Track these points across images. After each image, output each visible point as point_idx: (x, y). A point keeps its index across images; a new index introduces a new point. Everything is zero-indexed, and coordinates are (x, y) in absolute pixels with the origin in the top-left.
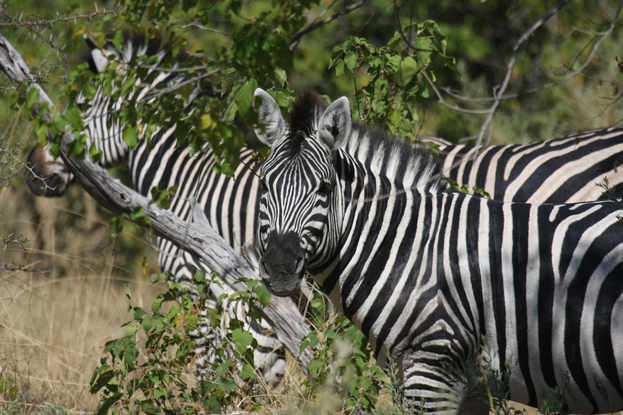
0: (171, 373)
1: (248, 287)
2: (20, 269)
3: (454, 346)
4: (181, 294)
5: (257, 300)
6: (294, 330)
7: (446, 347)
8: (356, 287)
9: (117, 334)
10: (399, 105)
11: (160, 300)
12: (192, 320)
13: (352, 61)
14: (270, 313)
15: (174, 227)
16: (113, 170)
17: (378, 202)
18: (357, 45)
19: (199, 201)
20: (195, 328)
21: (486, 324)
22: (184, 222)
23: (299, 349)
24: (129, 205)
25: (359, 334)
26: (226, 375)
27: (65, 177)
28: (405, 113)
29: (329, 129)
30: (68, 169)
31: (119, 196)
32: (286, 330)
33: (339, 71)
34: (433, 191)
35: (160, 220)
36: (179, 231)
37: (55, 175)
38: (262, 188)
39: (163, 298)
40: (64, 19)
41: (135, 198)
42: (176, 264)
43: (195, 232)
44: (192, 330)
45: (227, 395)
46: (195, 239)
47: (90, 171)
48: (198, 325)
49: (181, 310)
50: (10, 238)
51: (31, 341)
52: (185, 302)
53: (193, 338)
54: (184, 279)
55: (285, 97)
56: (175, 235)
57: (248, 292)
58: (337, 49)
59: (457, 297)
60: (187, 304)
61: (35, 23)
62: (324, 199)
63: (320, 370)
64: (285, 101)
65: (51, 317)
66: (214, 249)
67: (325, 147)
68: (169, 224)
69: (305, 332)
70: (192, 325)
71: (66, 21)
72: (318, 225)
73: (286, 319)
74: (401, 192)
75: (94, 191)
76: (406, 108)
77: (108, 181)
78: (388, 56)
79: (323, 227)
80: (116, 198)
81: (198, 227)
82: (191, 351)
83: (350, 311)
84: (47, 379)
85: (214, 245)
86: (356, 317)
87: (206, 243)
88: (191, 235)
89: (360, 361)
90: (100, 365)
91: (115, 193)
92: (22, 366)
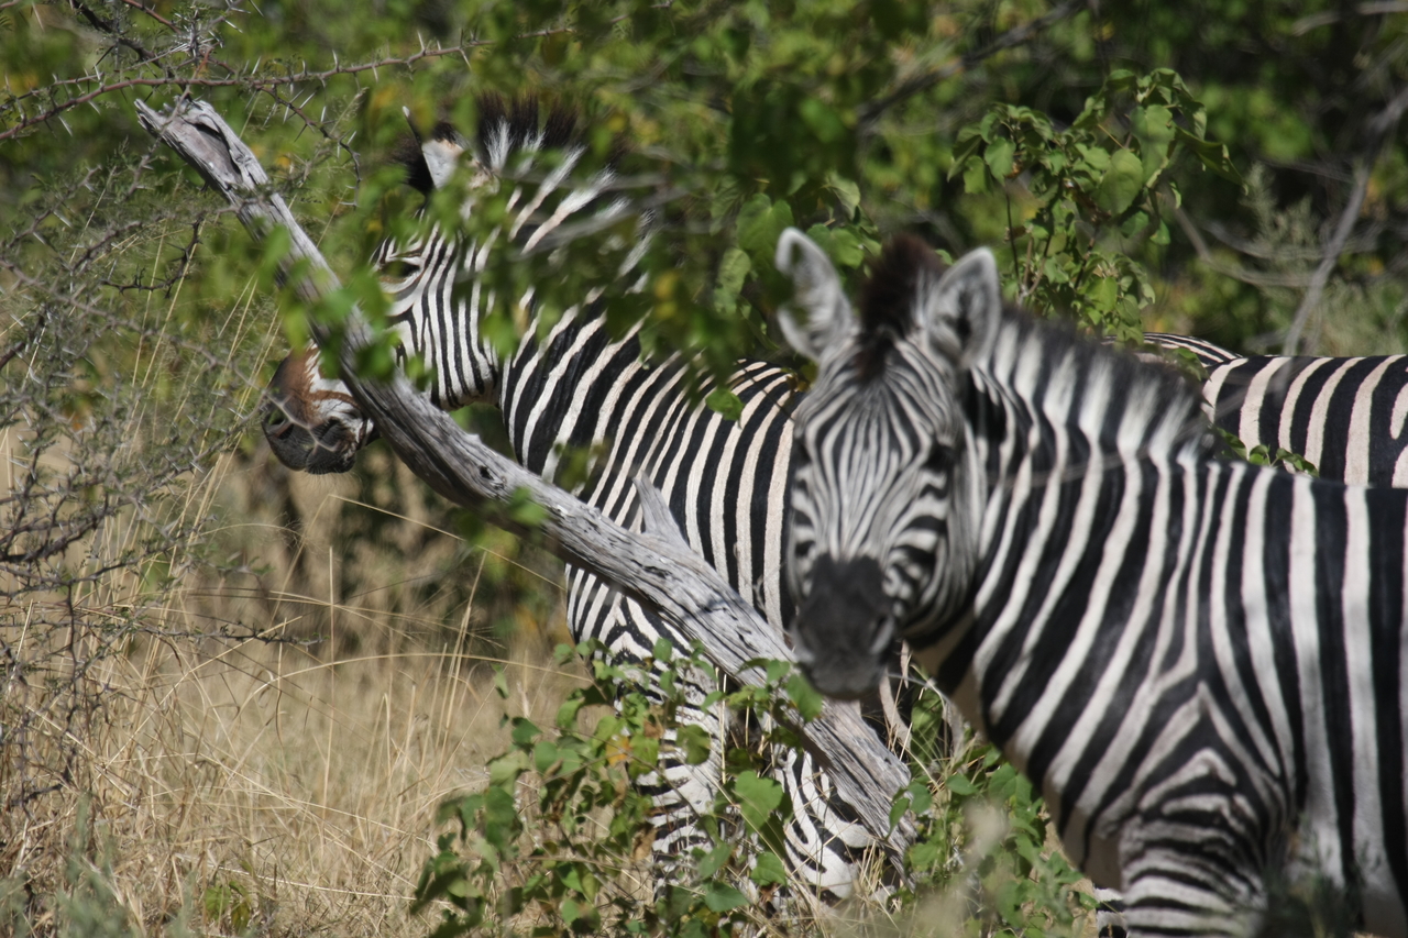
0: (596, 870)
1: (770, 677)
2: (254, 636)
3: (1236, 812)
4: (621, 692)
5: (790, 706)
6: (874, 774)
7: (1217, 813)
8: (1014, 678)
9: (474, 782)
10: (1112, 265)
11: (573, 705)
12: (646, 750)
13: (1002, 158)
14: (818, 734)
15: (603, 541)
16: (461, 414)
17: (1063, 488)
18: (1013, 121)
19: (659, 483)
20: (652, 769)
21: (1309, 761)
22: (624, 531)
23: (886, 818)
24: (501, 493)
25: (1021, 783)
26: (722, 876)
27: (356, 426)
28: (1126, 282)
29: (949, 321)
30: (362, 409)
31: (478, 471)
32: (855, 774)
33: (973, 183)
34: (1188, 460)
35: (570, 526)
36: (613, 552)
37: (334, 421)
38: (800, 456)
39: (582, 700)
40: (349, 69)
41: (513, 474)
42: (608, 625)
43: (650, 552)
44: (646, 773)
45: (722, 922)
46: (649, 569)
47: (412, 416)
48: (659, 761)
49: (621, 728)
50: (232, 563)
51: (282, 798)
52: (632, 709)
53: (648, 791)
54: (625, 657)
55: (854, 243)
56: (604, 560)
57: (770, 689)
58: (966, 133)
59: (1241, 701)
60: (635, 714)
61: (286, 78)
62: (939, 481)
63: (936, 865)
64: (855, 252)
65: (324, 744)
66: (693, 592)
67: (940, 364)
68: (591, 535)
69: (899, 779)
70: (644, 761)
71: (354, 72)
72: (925, 539)
73: (855, 750)
74: (1113, 465)
75: (421, 460)
76: (1127, 272)
77: (451, 439)
78: (1081, 148)
79: (936, 546)
80: (470, 476)
81: (655, 541)
82: (643, 819)
83: (1001, 732)
84: (315, 885)
85: (692, 581)
86: (1013, 748)
87: (675, 578)
88: (640, 561)
89: (1025, 846)
90: (435, 852)
91: (469, 466)
92: (262, 854)
